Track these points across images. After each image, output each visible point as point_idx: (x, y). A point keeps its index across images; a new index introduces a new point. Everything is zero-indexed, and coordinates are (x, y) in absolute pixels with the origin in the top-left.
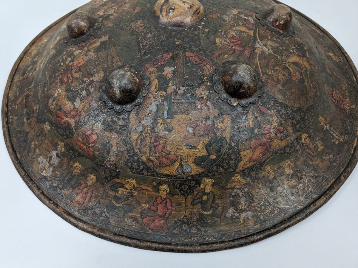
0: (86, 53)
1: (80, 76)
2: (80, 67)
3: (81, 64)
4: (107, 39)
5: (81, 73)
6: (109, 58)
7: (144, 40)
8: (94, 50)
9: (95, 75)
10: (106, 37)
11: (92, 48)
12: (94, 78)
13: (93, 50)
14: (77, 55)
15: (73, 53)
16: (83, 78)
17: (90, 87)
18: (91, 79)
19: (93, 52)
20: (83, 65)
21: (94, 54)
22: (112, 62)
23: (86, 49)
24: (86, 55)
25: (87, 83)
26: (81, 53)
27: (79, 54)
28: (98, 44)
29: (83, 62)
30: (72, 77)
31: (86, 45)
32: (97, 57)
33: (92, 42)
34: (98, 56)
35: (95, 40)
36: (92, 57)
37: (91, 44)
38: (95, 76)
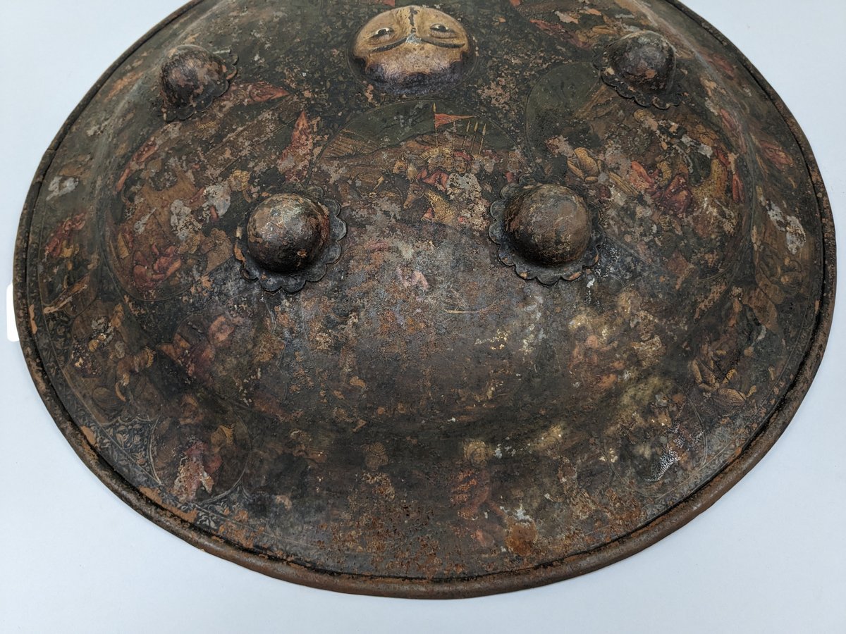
0: (612, 170)
1: (663, 160)
2: (648, 168)
3: (642, 170)
4: (561, 137)
5: (657, 159)
6: (601, 112)
7: (531, 65)
8: (599, 152)
9: (647, 127)
10: (556, 142)
11: (596, 161)
12: (654, 128)
13: (601, 157)
14: (624, 192)
15: (623, 207)
16: (664, 150)
17: (671, 130)
18: (658, 132)
19: (604, 153)
20: (640, 163)
21: (610, 149)
22: (608, 103)
23: (602, 178)
24: (616, 169)
25: (669, 139)
26: (617, 186)
27: (621, 189)
28: (581, 153)
29: (635, 167)
30: (673, 178)
31: (593, 182)
32: (612, 139)
33: (579, 172)
34: (609, 138)
35: (573, 167)
36: (617, 149)
37: (587, 172)
38: (649, 128)
